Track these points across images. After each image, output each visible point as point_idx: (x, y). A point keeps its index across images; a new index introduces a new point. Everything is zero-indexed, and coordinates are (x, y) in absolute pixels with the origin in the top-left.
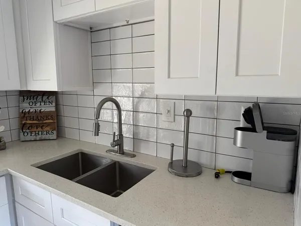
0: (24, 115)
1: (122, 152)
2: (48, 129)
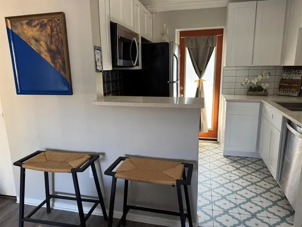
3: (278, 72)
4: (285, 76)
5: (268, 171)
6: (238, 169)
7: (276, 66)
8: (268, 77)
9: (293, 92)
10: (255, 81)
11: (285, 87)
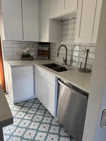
0: (39, 51)
1: (66, 64)
2: (46, 56)
3: (37, 46)
4: (40, 48)
5: (44, 107)
6: (27, 113)
7: (35, 42)
8: (32, 48)
9: (45, 57)
10: (25, 51)
11: (41, 54)
